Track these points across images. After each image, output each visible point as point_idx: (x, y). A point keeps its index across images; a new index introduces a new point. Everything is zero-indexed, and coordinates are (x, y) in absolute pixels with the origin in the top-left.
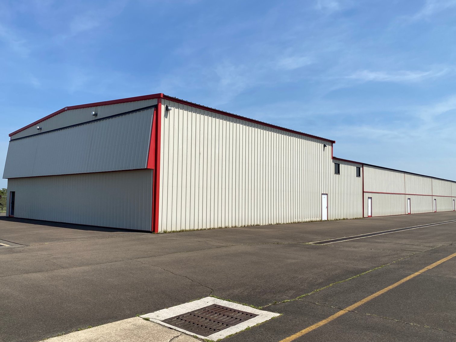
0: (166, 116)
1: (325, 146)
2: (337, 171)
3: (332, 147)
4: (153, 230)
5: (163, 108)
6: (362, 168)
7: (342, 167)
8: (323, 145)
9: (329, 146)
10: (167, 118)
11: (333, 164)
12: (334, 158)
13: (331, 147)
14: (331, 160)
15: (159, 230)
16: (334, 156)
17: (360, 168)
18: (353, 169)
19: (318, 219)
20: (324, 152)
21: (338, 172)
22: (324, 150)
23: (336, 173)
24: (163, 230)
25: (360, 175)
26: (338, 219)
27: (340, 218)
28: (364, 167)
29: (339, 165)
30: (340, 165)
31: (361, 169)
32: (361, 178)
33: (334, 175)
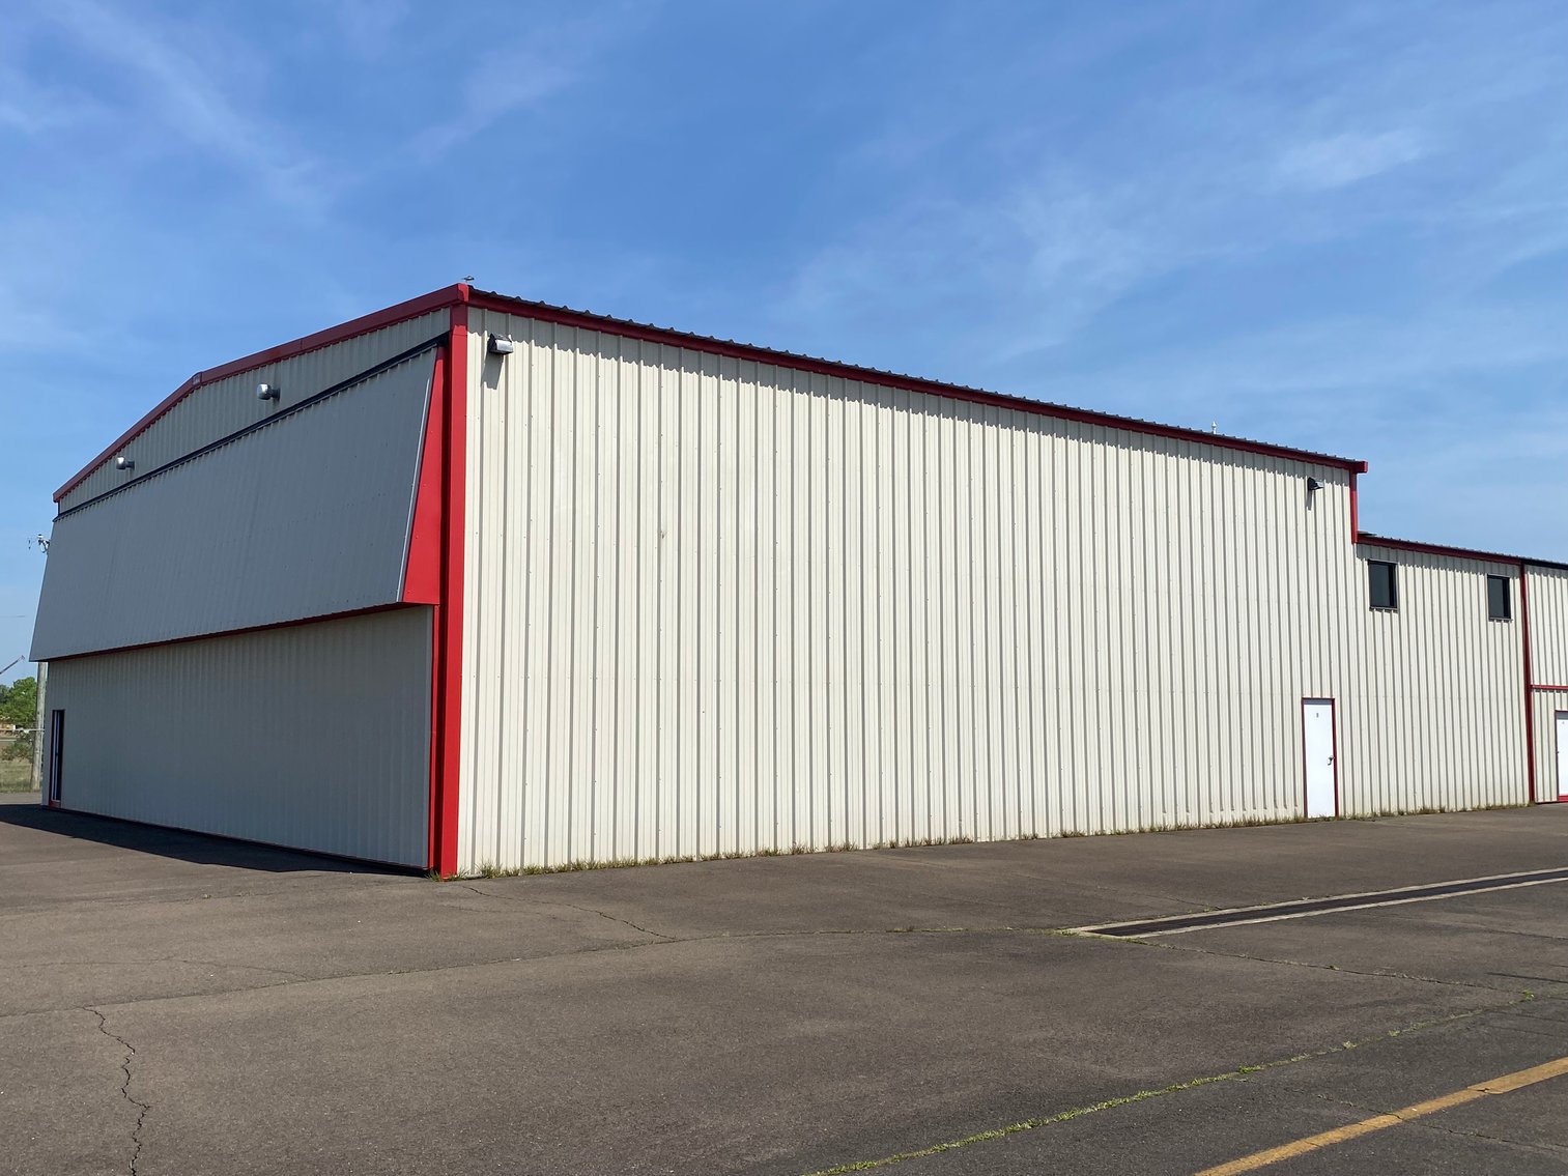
0: (490, 378)
1: (1312, 486)
2: (1384, 596)
3: (1353, 488)
4: (432, 866)
5: (475, 345)
6: (1518, 581)
7: (1408, 577)
8: (1301, 483)
9: (1338, 488)
10: (493, 385)
11: (1362, 567)
12: (1362, 539)
13: (1347, 489)
14: (1350, 548)
15: (465, 863)
16: (1361, 529)
17: (1506, 582)
18: (1473, 586)
19: (1286, 813)
20: (1310, 513)
21: (1387, 602)
22: (1308, 504)
23: (1375, 605)
24: (478, 862)
25: (1507, 614)
26: (1394, 809)
27: (1403, 807)
28: (1530, 577)
29: (1392, 568)
30: (1401, 570)
31: (1515, 585)
32: (1512, 624)
33: (1369, 614)
